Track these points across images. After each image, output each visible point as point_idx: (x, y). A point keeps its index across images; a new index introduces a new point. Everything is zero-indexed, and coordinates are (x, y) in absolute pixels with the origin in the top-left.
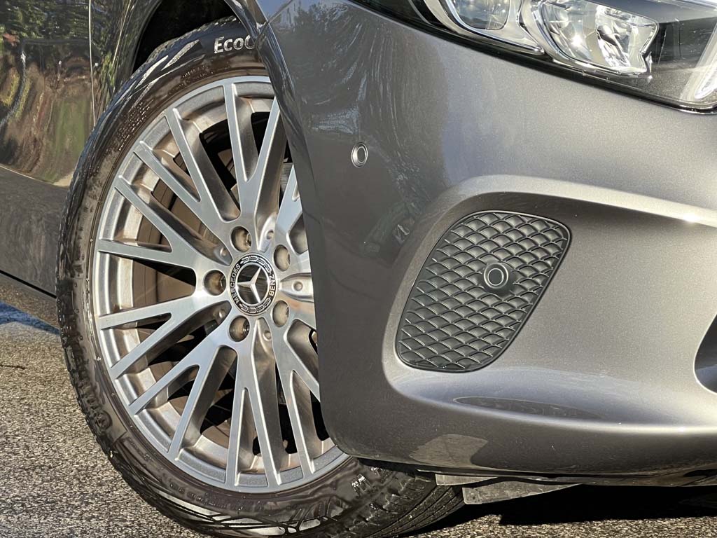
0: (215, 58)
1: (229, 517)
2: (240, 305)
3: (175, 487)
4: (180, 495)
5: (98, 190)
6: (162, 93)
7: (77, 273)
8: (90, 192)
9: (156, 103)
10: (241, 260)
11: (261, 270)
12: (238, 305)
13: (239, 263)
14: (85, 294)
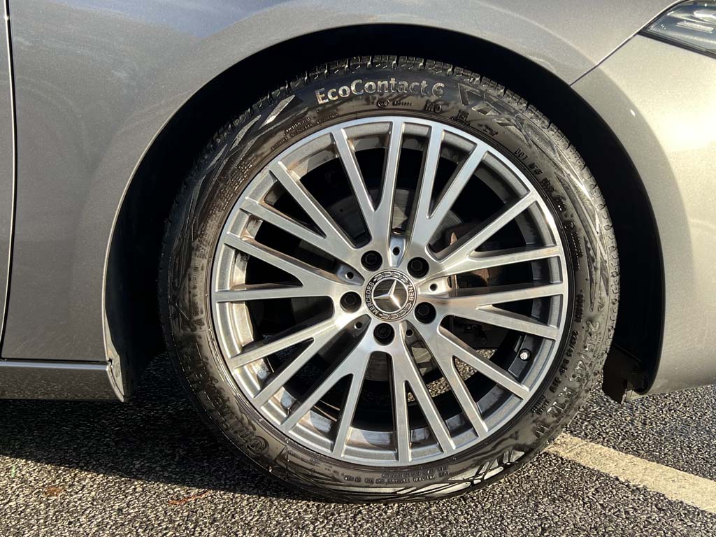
0: (320, 108)
1: (415, 488)
2: (381, 315)
3: (350, 479)
4: (358, 484)
5: (207, 250)
6: (264, 150)
7: (198, 327)
8: (198, 253)
9: (259, 159)
10: (374, 278)
11: (397, 281)
12: (378, 315)
13: (372, 281)
14: (210, 343)
